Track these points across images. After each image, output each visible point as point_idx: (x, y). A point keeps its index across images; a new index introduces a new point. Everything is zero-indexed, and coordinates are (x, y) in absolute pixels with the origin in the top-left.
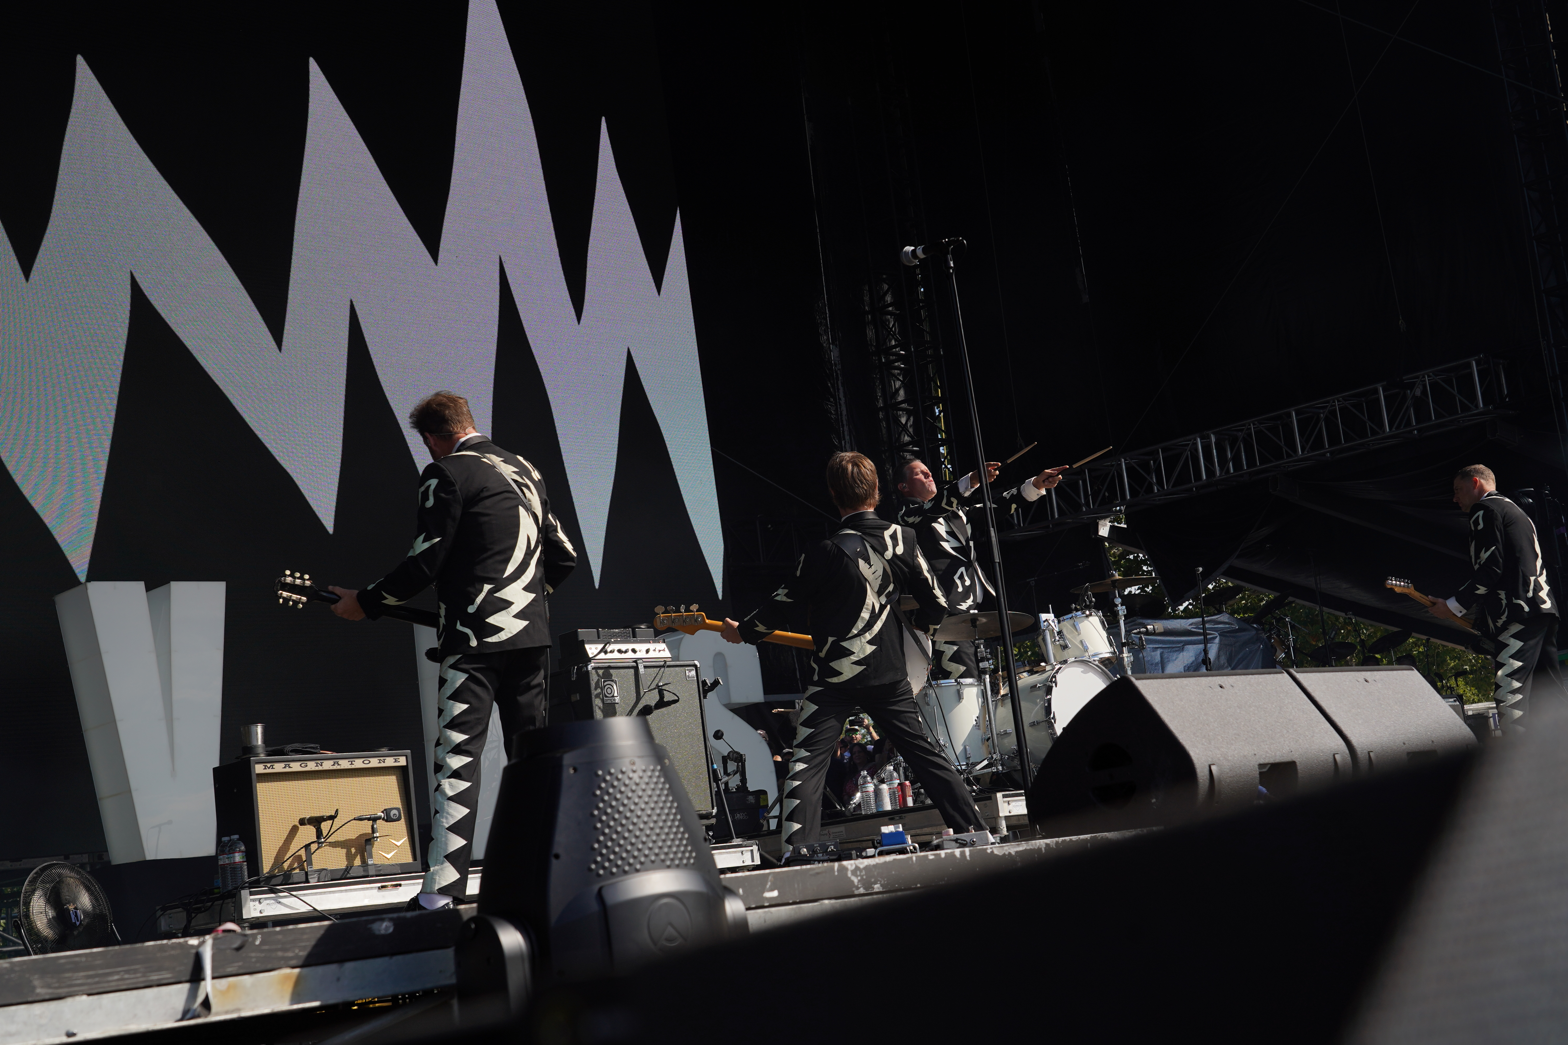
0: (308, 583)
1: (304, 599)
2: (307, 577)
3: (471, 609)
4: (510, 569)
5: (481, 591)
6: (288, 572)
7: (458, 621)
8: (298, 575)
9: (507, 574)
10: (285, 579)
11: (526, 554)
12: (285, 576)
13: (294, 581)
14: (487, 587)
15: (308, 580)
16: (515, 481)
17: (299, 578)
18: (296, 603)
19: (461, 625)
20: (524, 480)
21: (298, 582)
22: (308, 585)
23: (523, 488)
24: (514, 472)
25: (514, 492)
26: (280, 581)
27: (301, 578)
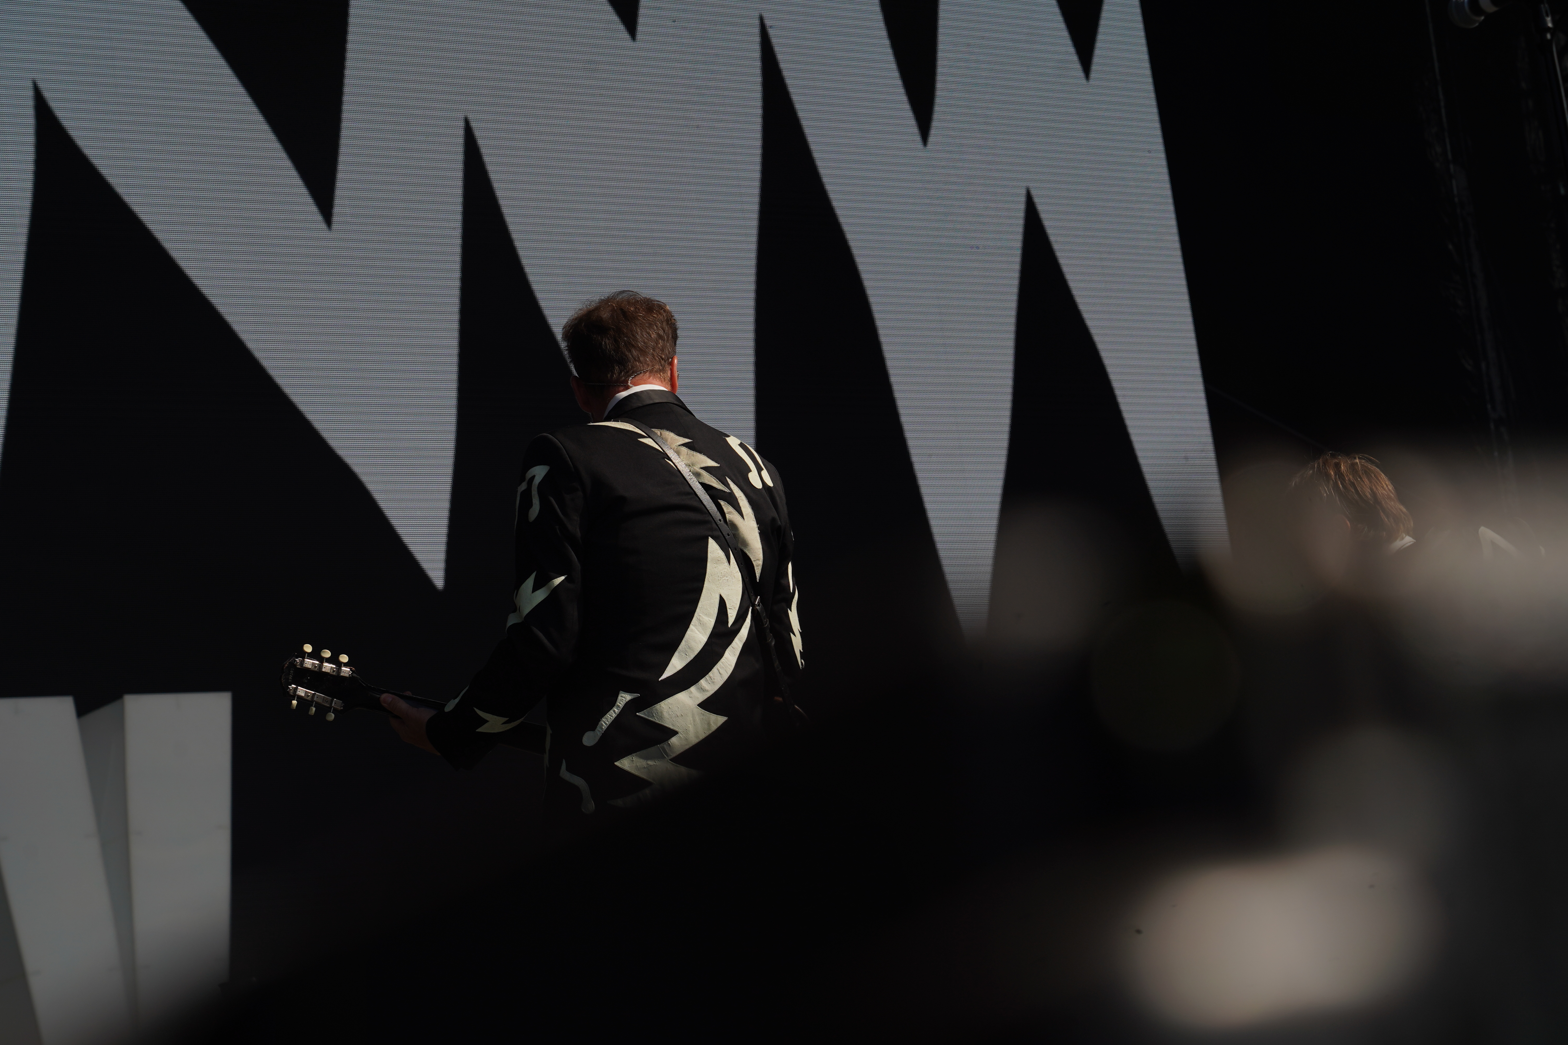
0: (346, 671)
1: (337, 703)
2: (344, 658)
3: (589, 739)
4: (676, 664)
5: (613, 704)
6: (308, 648)
7: (564, 761)
8: (327, 654)
9: (669, 672)
10: (302, 662)
11: (714, 635)
12: (303, 654)
13: (321, 666)
14: (624, 698)
15: (346, 665)
16: (707, 487)
17: (329, 660)
18: (322, 710)
19: (568, 769)
20: (728, 486)
21: (328, 667)
22: (347, 675)
23: (722, 503)
24: (706, 469)
25: (702, 509)
26: (293, 665)
27: (334, 660)
